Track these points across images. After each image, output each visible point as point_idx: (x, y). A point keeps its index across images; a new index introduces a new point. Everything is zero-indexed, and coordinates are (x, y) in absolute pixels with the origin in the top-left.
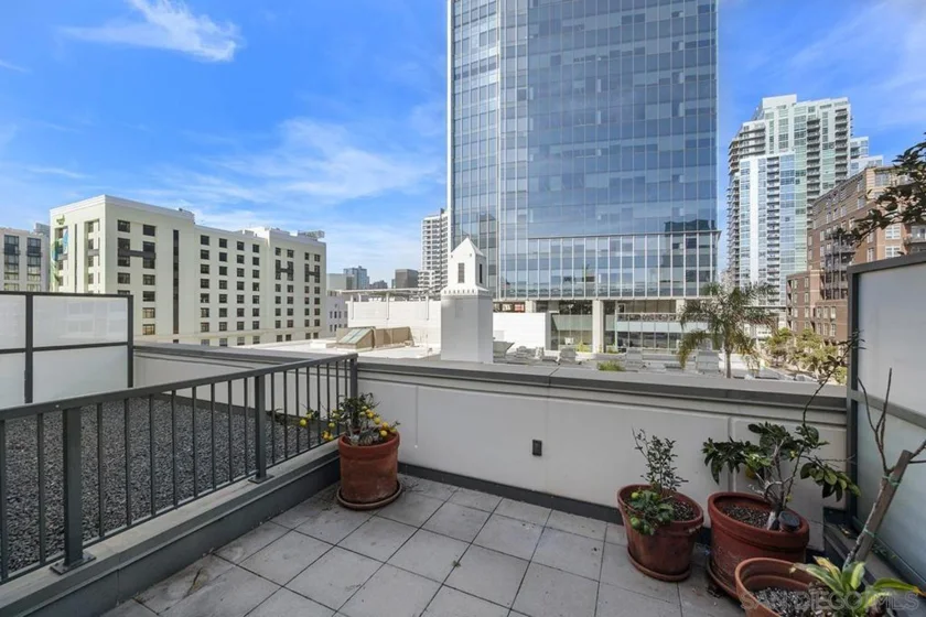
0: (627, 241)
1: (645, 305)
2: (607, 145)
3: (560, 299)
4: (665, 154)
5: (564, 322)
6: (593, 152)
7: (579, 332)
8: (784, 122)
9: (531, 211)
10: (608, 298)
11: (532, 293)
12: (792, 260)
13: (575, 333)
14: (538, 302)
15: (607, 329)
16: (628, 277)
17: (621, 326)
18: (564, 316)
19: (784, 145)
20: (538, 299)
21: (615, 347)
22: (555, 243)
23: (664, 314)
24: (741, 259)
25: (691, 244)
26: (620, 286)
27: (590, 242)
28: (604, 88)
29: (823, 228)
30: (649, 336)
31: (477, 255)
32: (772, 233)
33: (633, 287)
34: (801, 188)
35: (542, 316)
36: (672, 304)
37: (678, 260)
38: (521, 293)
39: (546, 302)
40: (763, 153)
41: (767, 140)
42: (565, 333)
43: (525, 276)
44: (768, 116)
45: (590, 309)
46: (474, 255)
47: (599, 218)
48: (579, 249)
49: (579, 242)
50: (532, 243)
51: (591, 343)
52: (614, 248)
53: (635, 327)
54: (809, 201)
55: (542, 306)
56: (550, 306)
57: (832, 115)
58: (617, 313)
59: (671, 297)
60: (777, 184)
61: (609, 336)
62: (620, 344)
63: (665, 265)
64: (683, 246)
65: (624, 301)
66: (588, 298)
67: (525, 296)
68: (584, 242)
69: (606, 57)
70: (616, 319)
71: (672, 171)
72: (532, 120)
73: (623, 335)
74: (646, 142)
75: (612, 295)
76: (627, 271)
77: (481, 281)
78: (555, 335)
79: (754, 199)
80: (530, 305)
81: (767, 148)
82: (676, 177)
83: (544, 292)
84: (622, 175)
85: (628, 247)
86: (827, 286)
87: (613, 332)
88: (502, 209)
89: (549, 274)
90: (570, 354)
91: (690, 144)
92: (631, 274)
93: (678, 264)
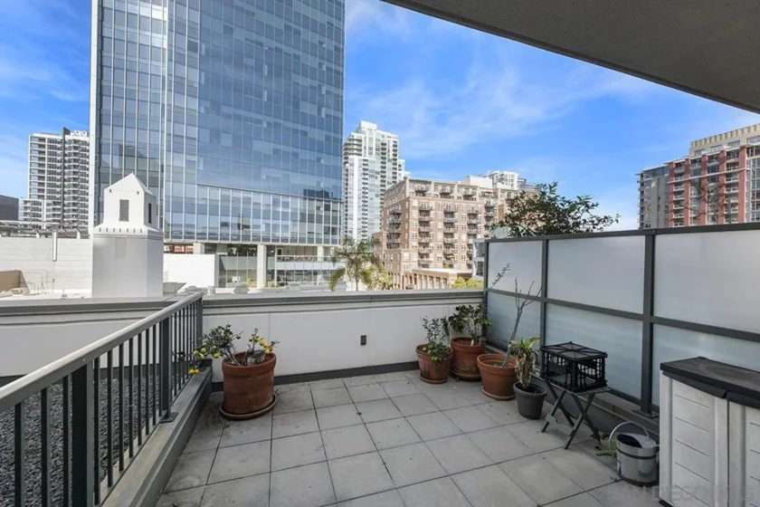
0: (286, 200)
1: (297, 250)
2: (272, 120)
3: (229, 242)
4: (313, 140)
5: (232, 263)
6: (260, 122)
7: (245, 271)
8: (371, 139)
9: (201, 159)
10: (270, 243)
11: (201, 236)
12: (373, 224)
13: (242, 273)
14: (206, 244)
15: (269, 268)
16: (285, 228)
17: (279, 266)
18: (231, 258)
19: (371, 154)
20: (207, 241)
21: (275, 282)
22: (225, 193)
23: (309, 256)
24: (349, 221)
25: (327, 208)
26: (280, 234)
27: (257, 196)
28: (270, 72)
29: (388, 208)
30: (299, 273)
31: (146, 194)
32: (364, 207)
33: (289, 235)
34: (378, 182)
35: (211, 258)
36: (314, 250)
37: (319, 217)
38: (190, 235)
39: (215, 245)
40: (360, 155)
41: (363, 148)
42: (233, 272)
43: (194, 219)
44: (364, 133)
45: (256, 252)
46: (142, 194)
47: (264, 177)
48: (247, 201)
49: (247, 195)
50: (202, 190)
51: (256, 280)
52: (276, 203)
53: (289, 266)
54: (381, 190)
55: (210, 249)
56: (218, 248)
57: (392, 144)
58: (276, 255)
59: (314, 245)
60: (367, 177)
61: (270, 273)
62: (279, 280)
63: (311, 221)
64: (322, 209)
65: (282, 246)
66: (254, 243)
67: (193, 238)
68: (252, 195)
69: (272, 49)
70: (276, 259)
71: (317, 154)
72: (203, 74)
73: (280, 272)
74: (300, 127)
75: (273, 241)
76: (285, 223)
77: (150, 222)
78: (223, 274)
79: (355, 182)
80: (197, 246)
81: (363, 152)
82: (319, 160)
83: (213, 236)
84: (282, 147)
85: (286, 205)
86: (390, 241)
87: (273, 271)
88: (168, 151)
89: (220, 219)
90: (243, 290)
91: (328, 138)
92: (288, 226)
93: (319, 221)
